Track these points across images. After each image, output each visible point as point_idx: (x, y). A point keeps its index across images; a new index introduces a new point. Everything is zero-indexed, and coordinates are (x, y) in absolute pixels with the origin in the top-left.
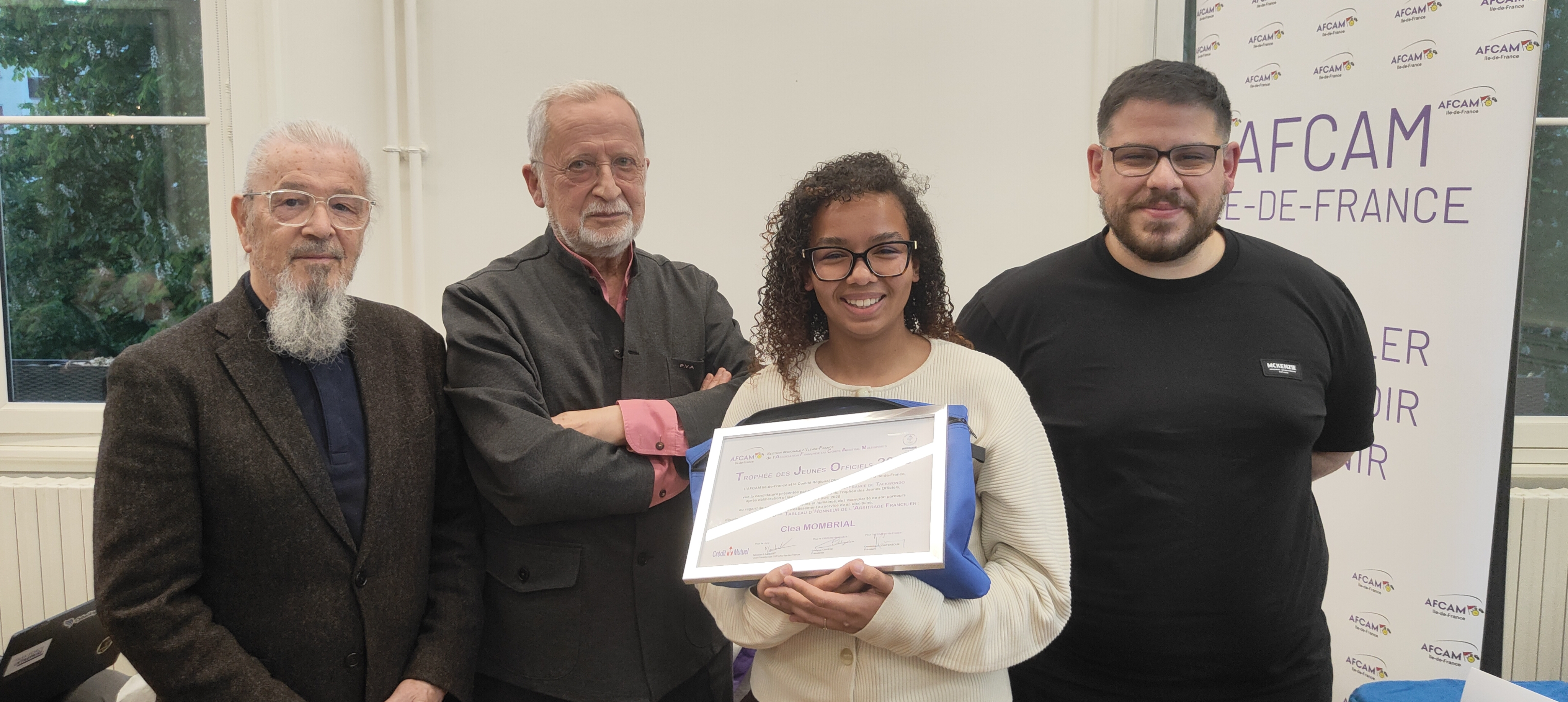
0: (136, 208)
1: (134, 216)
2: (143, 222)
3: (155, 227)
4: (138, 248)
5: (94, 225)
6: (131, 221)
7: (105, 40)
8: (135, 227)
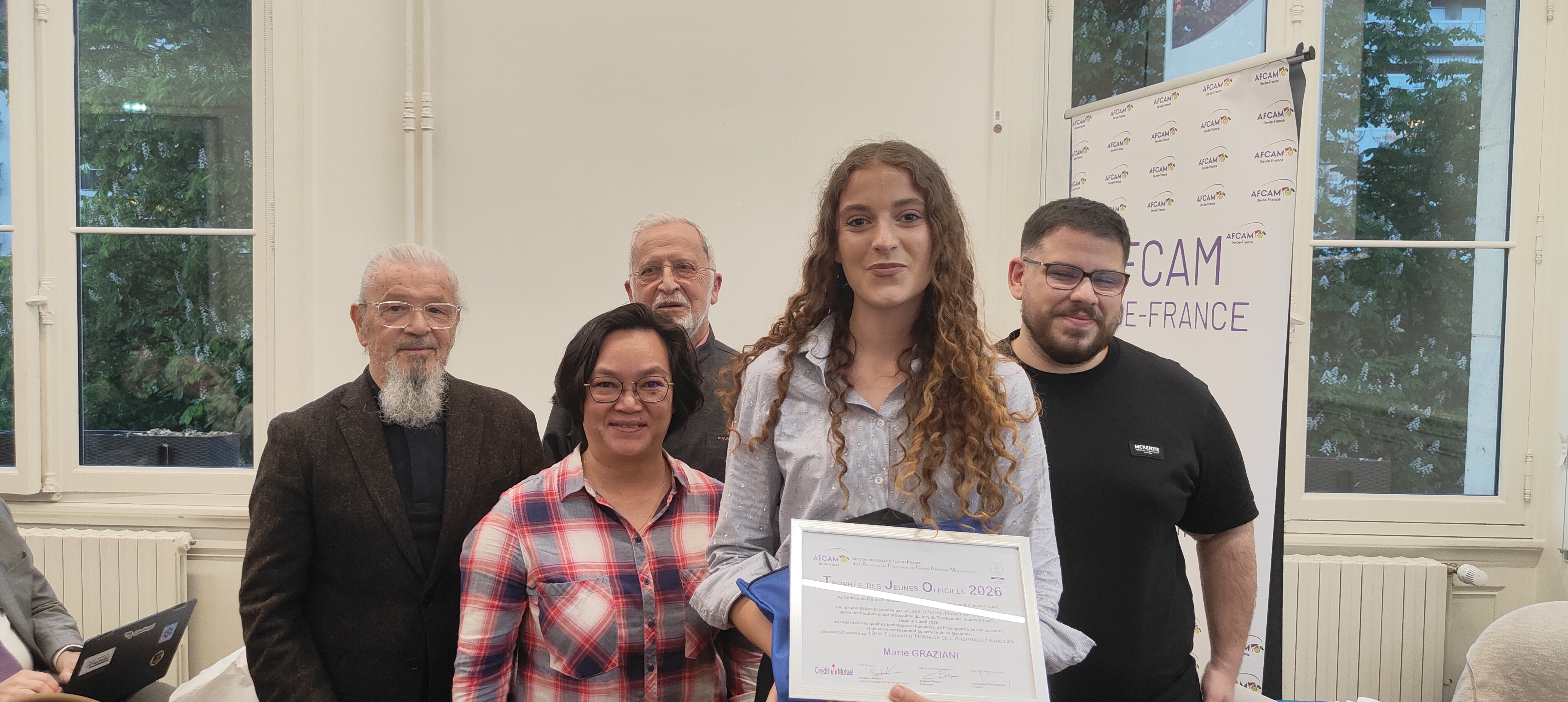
0: (179, 295)
1: (178, 302)
2: (185, 308)
3: (196, 313)
4: (180, 332)
5: (141, 311)
6: (175, 307)
7: (157, 141)
8: (177, 312)
